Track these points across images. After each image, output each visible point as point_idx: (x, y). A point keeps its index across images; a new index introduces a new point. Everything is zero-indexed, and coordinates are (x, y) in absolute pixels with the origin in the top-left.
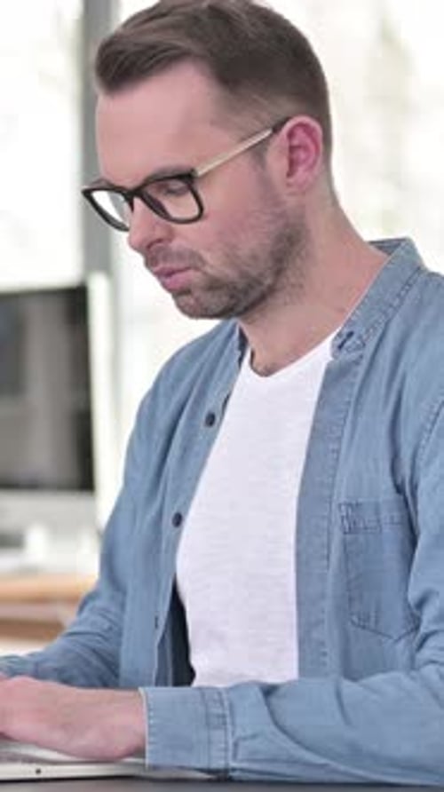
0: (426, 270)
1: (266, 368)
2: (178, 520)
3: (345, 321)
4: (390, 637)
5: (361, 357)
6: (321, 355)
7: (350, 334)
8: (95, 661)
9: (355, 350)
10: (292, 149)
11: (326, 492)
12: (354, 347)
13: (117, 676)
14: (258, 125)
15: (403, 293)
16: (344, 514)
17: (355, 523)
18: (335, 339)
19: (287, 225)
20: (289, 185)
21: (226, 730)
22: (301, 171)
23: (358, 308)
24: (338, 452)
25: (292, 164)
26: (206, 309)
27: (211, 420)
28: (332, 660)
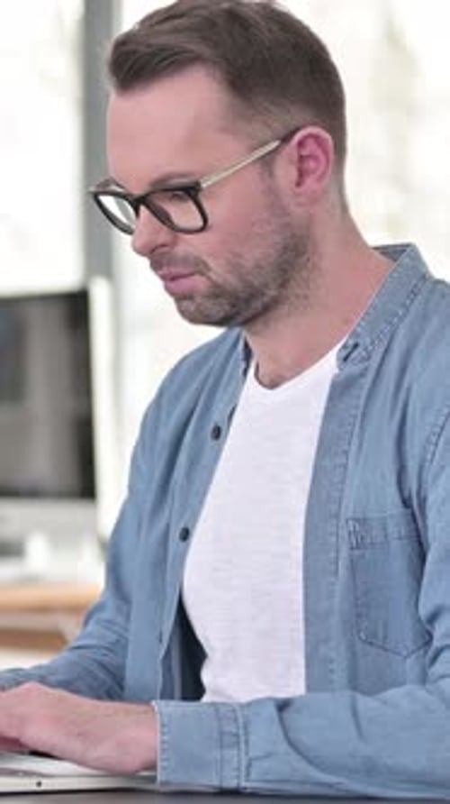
0: (431, 277)
1: (272, 381)
2: (186, 535)
3: (350, 331)
4: (399, 654)
5: (366, 369)
6: (327, 367)
7: (356, 346)
8: (102, 675)
9: (360, 362)
10: (301, 159)
11: (334, 508)
12: (359, 358)
13: (122, 688)
14: (269, 134)
15: (408, 302)
16: (352, 529)
17: (362, 538)
18: (340, 350)
19: (293, 236)
20: (298, 195)
21: (239, 749)
22: (310, 182)
23: (363, 319)
24: (345, 466)
25: (302, 174)
26: (207, 316)
27: (217, 433)
28: (340, 676)
